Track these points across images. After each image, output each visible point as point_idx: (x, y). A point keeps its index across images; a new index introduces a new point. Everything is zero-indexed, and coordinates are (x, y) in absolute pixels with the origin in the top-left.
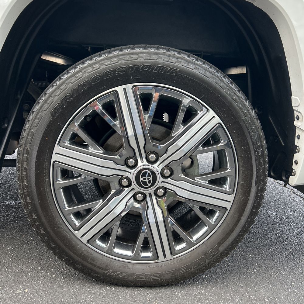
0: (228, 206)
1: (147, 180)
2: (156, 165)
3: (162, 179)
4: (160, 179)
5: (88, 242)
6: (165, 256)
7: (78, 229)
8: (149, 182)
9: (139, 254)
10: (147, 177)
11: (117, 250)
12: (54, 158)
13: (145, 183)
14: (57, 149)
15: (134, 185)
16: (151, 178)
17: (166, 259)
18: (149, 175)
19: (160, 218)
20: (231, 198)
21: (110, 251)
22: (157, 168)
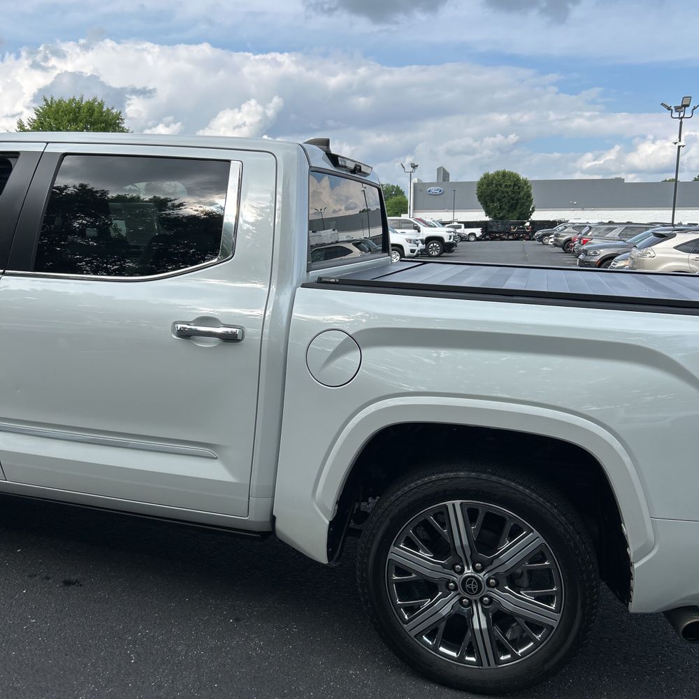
0: (555, 624)
1: (472, 588)
2: (482, 574)
3: (487, 588)
4: (485, 588)
5: (415, 636)
6: (489, 665)
7: (407, 622)
8: (475, 589)
9: (464, 657)
10: (472, 585)
11: (442, 649)
12: (391, 556)
13: (470, 590)
14: (393, 549)
15: (460, 590)
16: (477, 587)
17: (489, 668)
18: (474, 583)
19: (484, 625)
20: (558, 616)
21: (436, 649)
22: (482, 576)
